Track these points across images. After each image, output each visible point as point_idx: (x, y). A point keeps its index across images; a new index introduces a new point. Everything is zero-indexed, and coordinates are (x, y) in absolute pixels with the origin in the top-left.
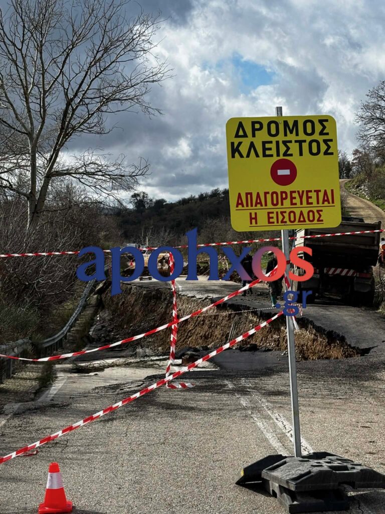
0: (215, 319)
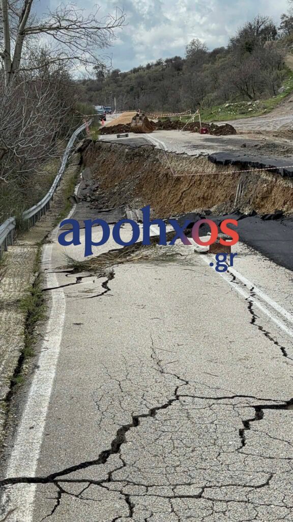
0: (214, 178)
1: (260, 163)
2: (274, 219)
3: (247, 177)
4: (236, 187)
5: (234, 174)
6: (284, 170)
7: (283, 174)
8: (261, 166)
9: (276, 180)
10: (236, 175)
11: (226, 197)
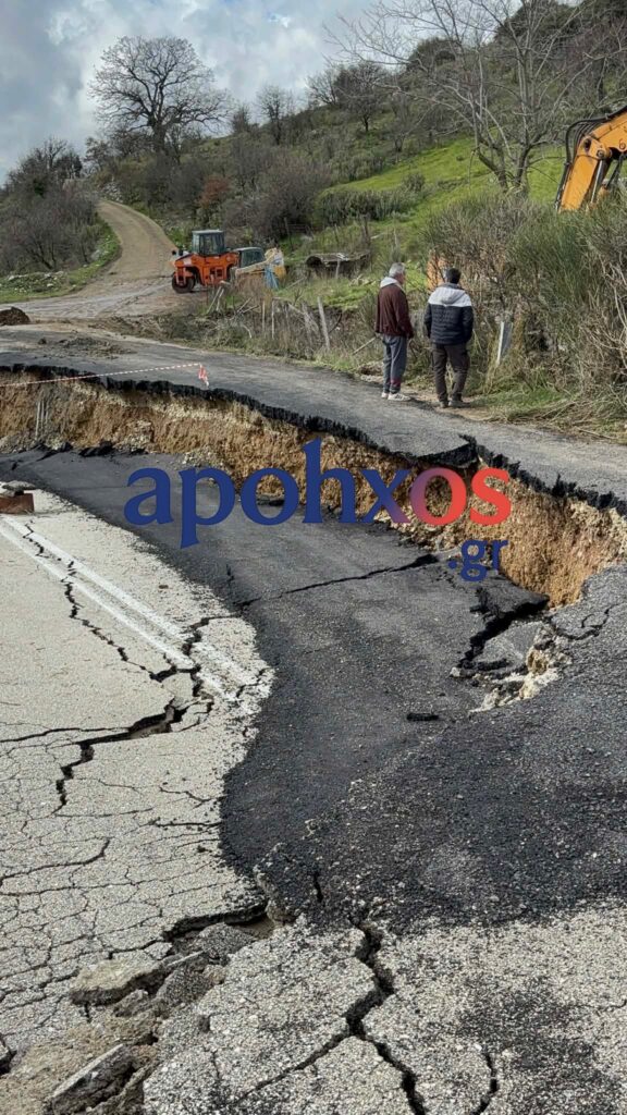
1: (70, 367)
2: (99, 455)
3: (52, 391)
4: (35, 406)
5: (30, 386)
6: (108, 379)
7: (106, 385)
8: (73, 373)
9: (98, 393)
10: (34, 388)
11: (21, 423)
